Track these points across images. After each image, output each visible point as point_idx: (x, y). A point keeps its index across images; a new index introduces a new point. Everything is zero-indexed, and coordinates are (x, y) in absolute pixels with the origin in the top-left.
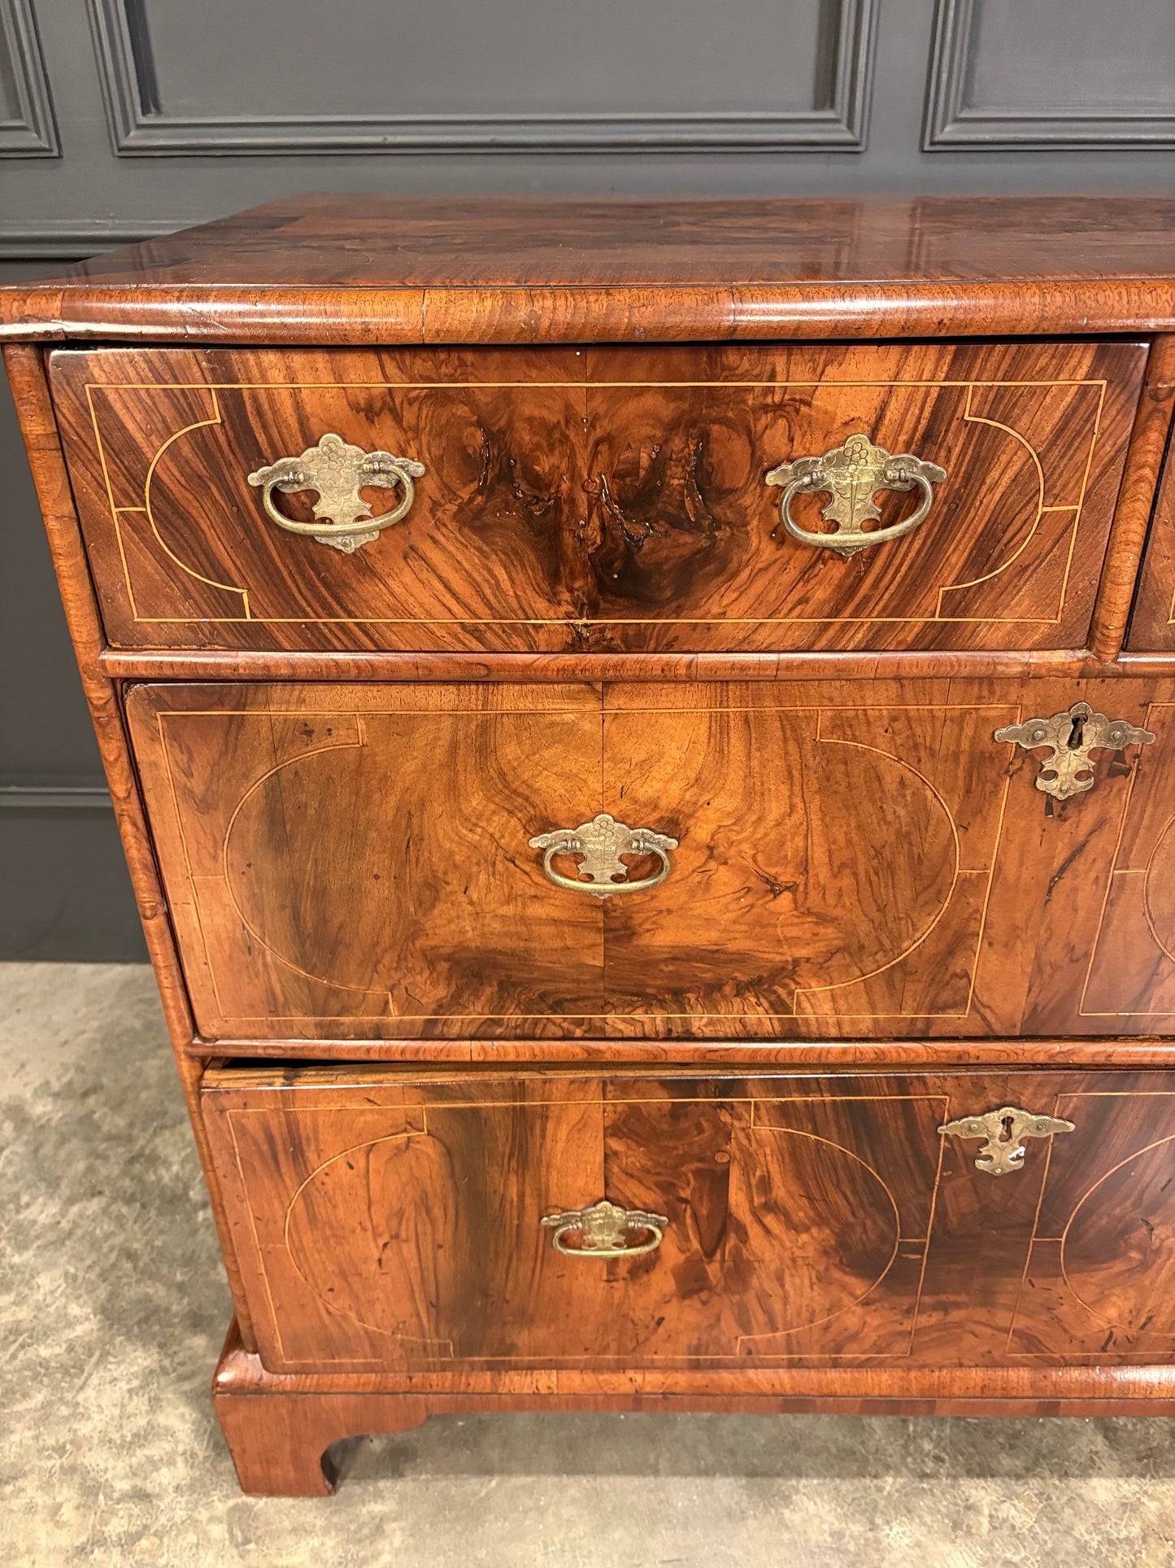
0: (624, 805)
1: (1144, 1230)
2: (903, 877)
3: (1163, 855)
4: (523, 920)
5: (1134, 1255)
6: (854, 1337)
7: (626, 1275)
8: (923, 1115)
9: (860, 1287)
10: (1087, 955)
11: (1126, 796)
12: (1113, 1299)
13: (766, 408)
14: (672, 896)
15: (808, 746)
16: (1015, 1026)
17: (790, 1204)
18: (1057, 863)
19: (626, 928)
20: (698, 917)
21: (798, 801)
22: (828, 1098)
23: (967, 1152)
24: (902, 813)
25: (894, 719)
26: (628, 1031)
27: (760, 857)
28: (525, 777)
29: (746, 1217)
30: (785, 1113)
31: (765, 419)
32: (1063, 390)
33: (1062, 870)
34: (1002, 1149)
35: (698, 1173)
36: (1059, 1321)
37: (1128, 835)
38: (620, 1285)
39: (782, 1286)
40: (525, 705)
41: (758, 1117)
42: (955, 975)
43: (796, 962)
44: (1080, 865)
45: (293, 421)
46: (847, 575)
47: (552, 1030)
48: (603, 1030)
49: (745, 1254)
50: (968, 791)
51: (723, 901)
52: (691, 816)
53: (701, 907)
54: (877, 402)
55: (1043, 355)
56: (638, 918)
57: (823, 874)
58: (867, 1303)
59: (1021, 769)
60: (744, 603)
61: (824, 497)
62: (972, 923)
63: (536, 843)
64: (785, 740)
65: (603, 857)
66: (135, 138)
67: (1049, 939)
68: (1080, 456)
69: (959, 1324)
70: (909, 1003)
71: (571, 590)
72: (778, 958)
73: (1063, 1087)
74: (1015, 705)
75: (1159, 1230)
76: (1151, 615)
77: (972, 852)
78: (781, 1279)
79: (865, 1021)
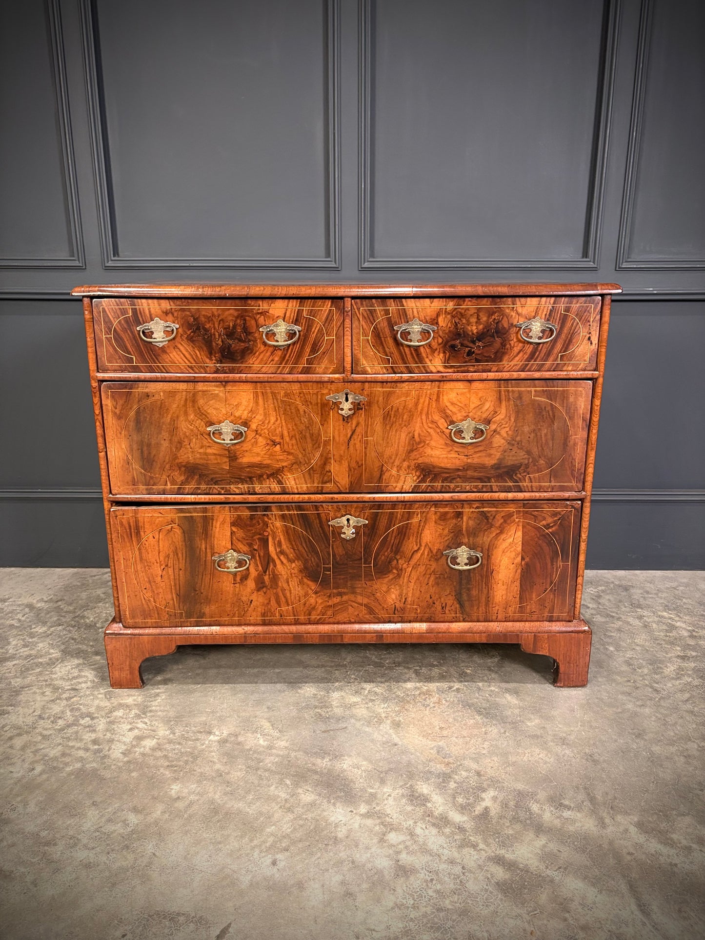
0: (232, 418)
1: (395, 561)
2: (309, 440)
3: (376, 434)
4: (206, 454)
5: (395, 571)
6: (314, 608)
7: (239, 581)
8: (324, 518)
9: (313, 586)
10: (362, 465)
11: (363, 416)
12: (392, 590)
13: (258, 313)
14: (246, 446)
15: (279, 401)
16: (346, 489)
17: (288, 551)
18: (349, 435)
19: (235, 456)
20: (255, 453)
21: (278, 417)
22: (296, 512)
23: (338, 531)
24: (306, 420)
25: (300, 393)
26: (237, 491)
27: (270, 434)
28: (205, 409)
29: (275, 557)
30: (283, 517)
31: (258, 316)
32: (326, 310)
33: (350, 438)
34: (348, 530)
35: (259, 539)
36: (378, 600)
37: (366, 428)
38: (237, 585)
39: (289, 585)
40: (205, 388)
41: (276, 519)
42: (327, 471)
43: (283, 467)
44: (355, 436)
45: (148, 315)
46: (282, 354)
47: (215, 491)
48: (230, 491)
49: (276, 572)
50: (322, 414)
51: (261, 447)
52: (250, 421)
53: (256, 450)
54: (284, 312)
55: (320, 302)
56: (238, 453)
57: (287, 439)
58: (316, 593)
59: (334, 408)
60: (258, 361)
61: (274, 334)
62: (329, 455)
63: (209, 429)
64: (273, 399)
65: (227, 433)
66: (110, 264)
67: (351, 460)
68: (332, 325)
69: (346, 602)
70: (316, 481)
71: (215, 357)
72: (278, 466)
73: (363, 509)
74: (330, 390)
75: (400, 561)
76: (357, 364)
77: (326, 432)
78: (288, 582)
79: (304, 487)
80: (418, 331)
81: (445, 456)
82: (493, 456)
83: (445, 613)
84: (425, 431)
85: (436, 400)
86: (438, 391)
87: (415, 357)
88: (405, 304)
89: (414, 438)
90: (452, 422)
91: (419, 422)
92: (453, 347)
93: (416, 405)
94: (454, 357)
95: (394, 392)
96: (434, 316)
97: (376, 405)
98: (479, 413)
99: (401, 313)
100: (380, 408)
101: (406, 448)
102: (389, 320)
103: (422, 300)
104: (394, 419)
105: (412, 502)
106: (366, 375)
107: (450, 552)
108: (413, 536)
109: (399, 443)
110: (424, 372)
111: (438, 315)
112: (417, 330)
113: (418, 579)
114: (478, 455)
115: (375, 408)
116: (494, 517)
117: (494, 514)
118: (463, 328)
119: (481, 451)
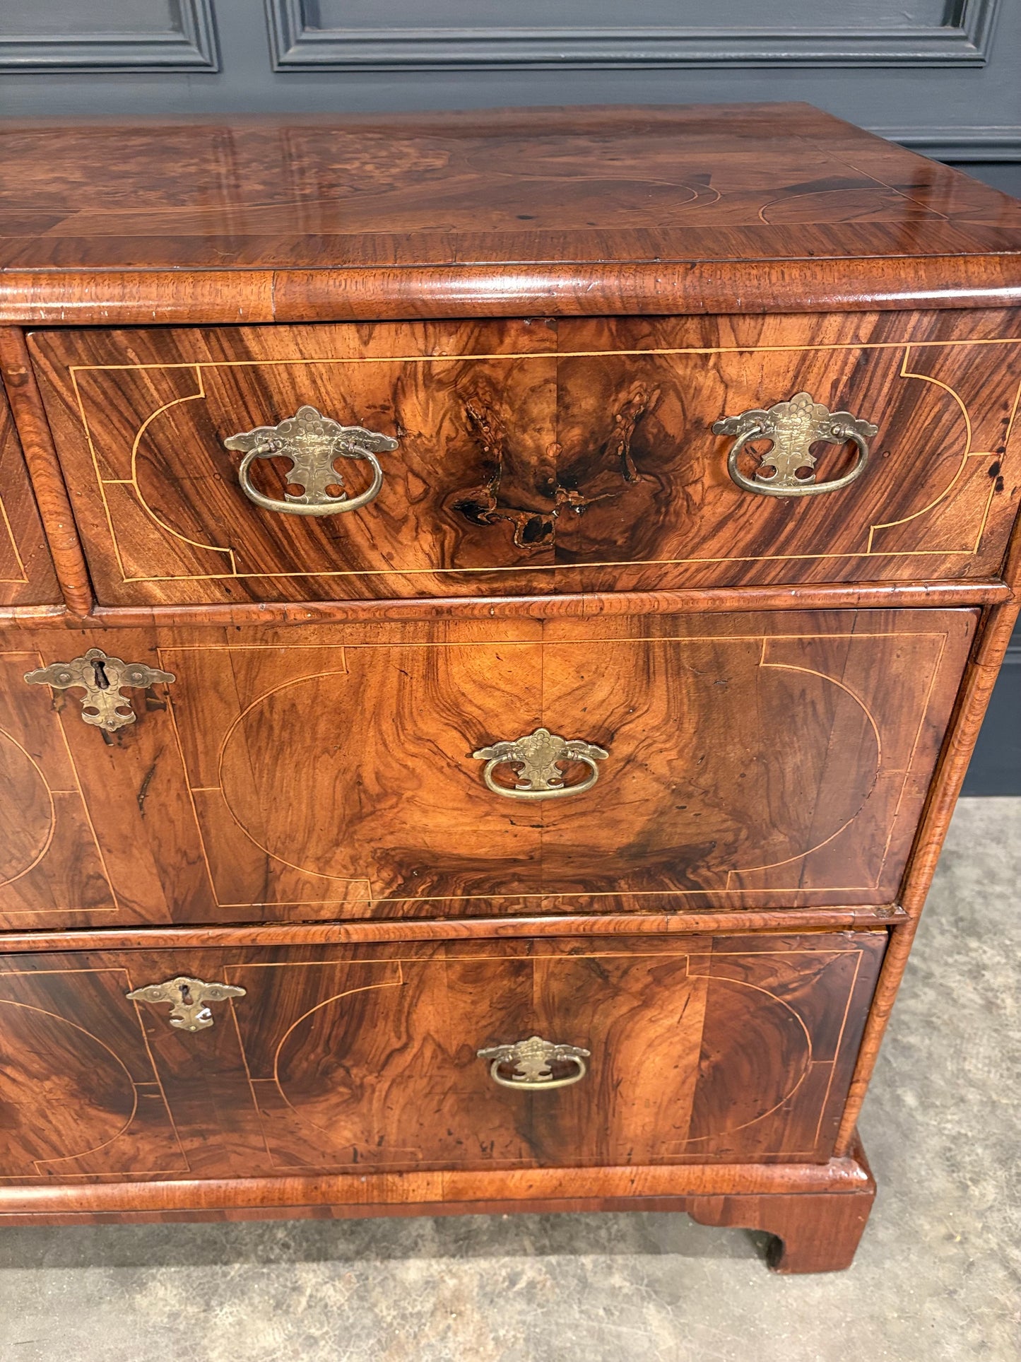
1: (341, 1071)
3: (230, 776)
5: (342, 1089)
6: (134, 1159)
8: (109, 985)
9: (118, 1121)
10: (200, 858)
11: (172, 725)
12: (343, 1123)
16: (165, 917)
17: (21, 1058)
18: (136, 784)
22: (19, 973)
23: (159, 1015)
33: (143, 789)
34: (188, 1011)
36: (305, 1141)
37: (190, 760)
39: (50, 1122)
42: (90, 877)
44: (158, 784)
50: (26, 725)
58: (131, 1133)
59: (64, 706)
62: (84, 834)
67: (160, 846)
69: (220, 1146)
70: (61, 900)
73: (225, 961)
74: (34, 651)
75: (354, 1071)
76: (106, 575)
77: (54, 775)
78: (45, 1117)
79: (29, 916)
80: (324, 455)
81: (468, 828)
82: (624, 826)
83: (491, 1157)
84: (394, 765)
85: (425, 677)
86: (430, 651)
87: (328, 548)
88: (253, 346)
89: (360, 784)
90: (485, 740)
91: (372, 740)
92: (469, 510)
93: (356, 693)
94: (470, 542)
95: (271, 655)
96: (383, 394)
97: (212, 693)
98: (577, 713)
99: (243, 385)
100: (228, 704)
101: (337, 813)
102: (198, 411)
103: (323, 333)
104: (286, 735)
105: (373, 947)
106: (146, 611)
107: (496, 1052)
108: (386, 1018)
109: (312, 799)
110: (367, 594)
111: (398, 390)
112: (318, 450)
113: (410, 1103)
114: (576, 823)
115: (210, 702)
116: (625, 972)
117: (625, 966)
118: (504, 440)
119: (583, 814)
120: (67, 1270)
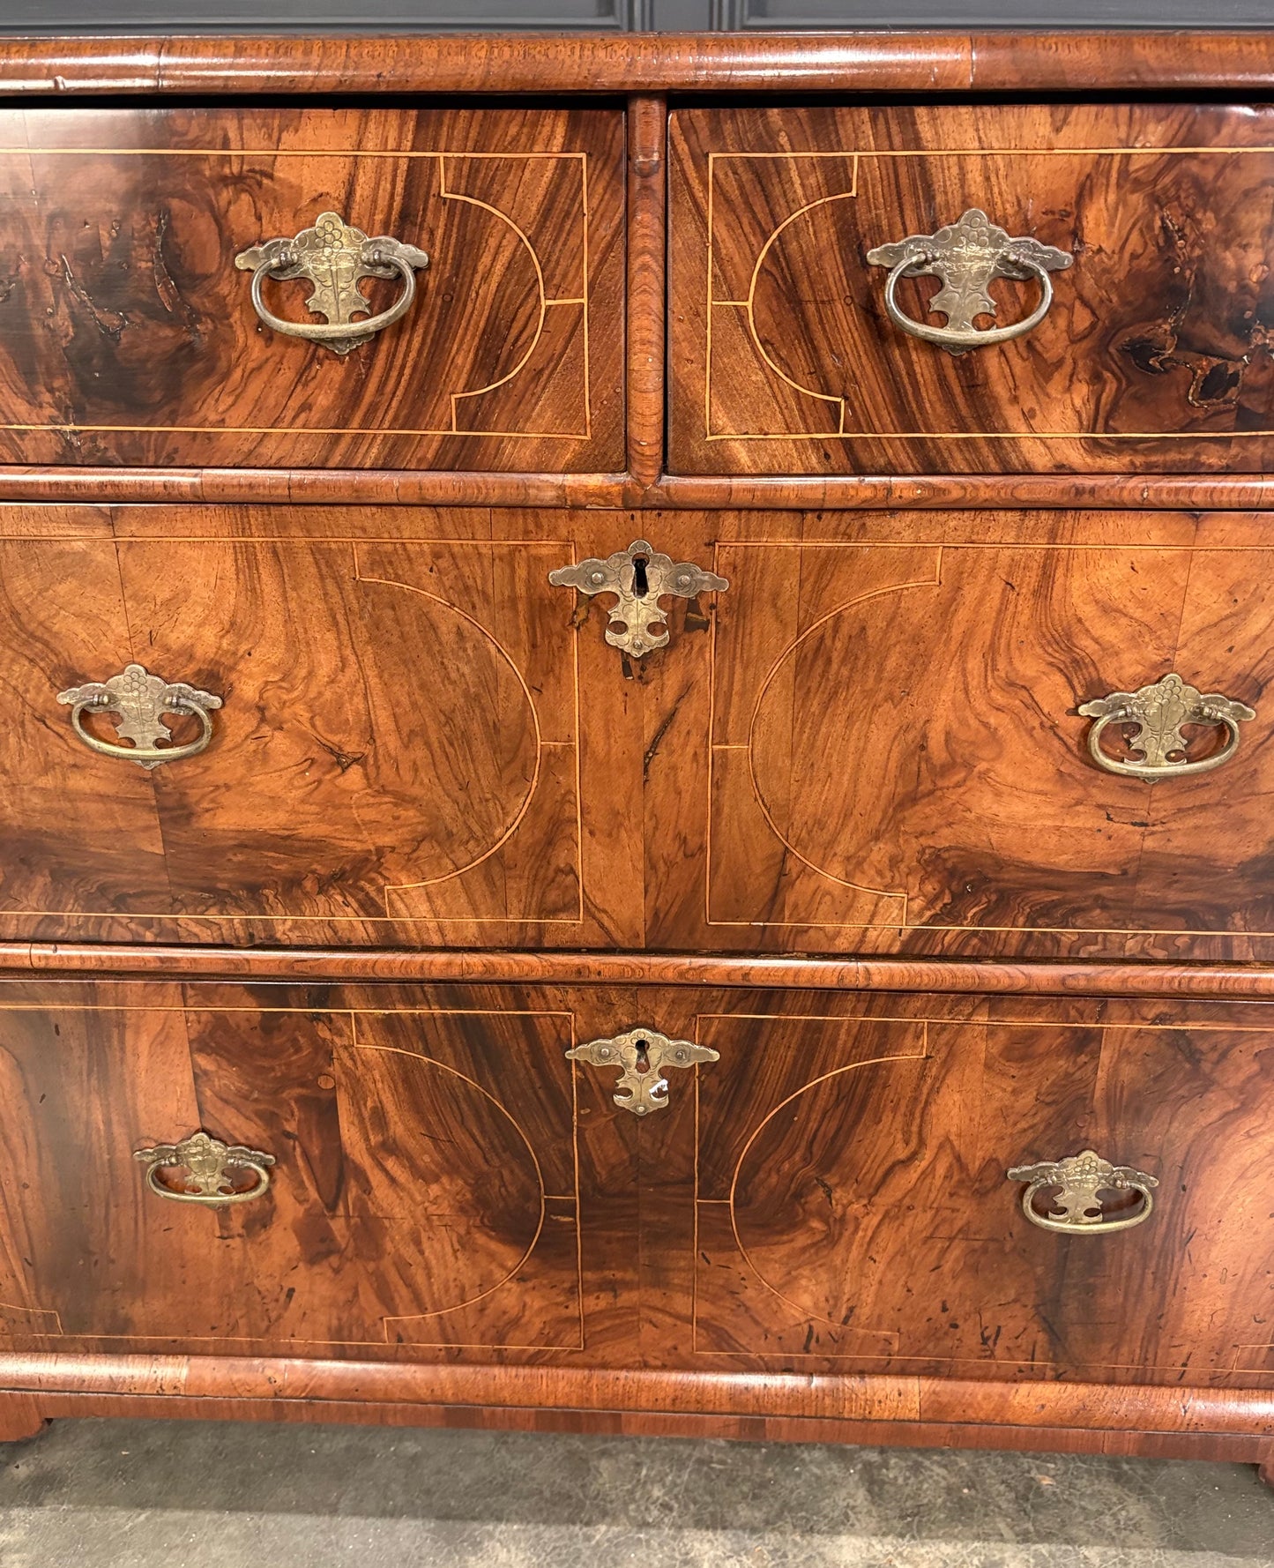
0: (155, 654)
1: (820, 1193)
2: (481, 749)
3: (764, 729)
4: (65, 794)
5: (816, 1224)
6: (515, 1323)
7: (241, 1231)
8: (547, 1037)
9: (510, 1257)
10: (702, 848)
11: (709, 654)
12: (804, 1282)
13: (225, 181)
14: (225, 766)
15: (348, 586)
16: (636, 936)
17: (411, 1145)
18: (649, 734)
19: (184, 807)
20: (260, 794)
21: (348, 652)
22: (438, 1012)
23: (602, 1083)
24: (466, 670)
25: (437, 556)
26: (206, 936)
27: (318, 722)
28: (42, 616)
29: (365, 1162)
30: (390, 1028)
31: (227, 194)
32: (542, 163)
33: (655, 743)
34: (641, 1081)
35: (300, 1100)
36: (747, 1309)
37: (720, 704)
38: (235, 1243)
39: (422, 1252)
40: (28, 530)
41: (361, 1032)
42: (559, 870)
43: (380, 851)
44: (674, 738)
46: (348, 377)
47: (121, 934)
48: (176, 934)
49: (372, 1209)
50: (534, 646)
51: (287, 775)
52: (232, 669)
53: (266, 782)
54: (343, 175)
55: (512, 122)
56: (194, 795)
57: (392, 743)
58: (521, 1279)
59: (586, 619)
60: (243, 410)
61: (305, 285)
62: (567, 807)
64: (322, 578)
65: (140, 717)
67: (656, 828)
68: (573, 242)
69: (633, 1310)
70: (514, 904)
71: (51, 391)
72: (358, 847)
73: (700, 1007)
74: (567, 542)
75: (838, 1194)
76: (687, 429)
77: (551, 719)
78: (417, 1242)
79: (469, 927)
80: (982, 273)
81: (1049, 823)
82: (1253, 828)
83: (992, 1356)
84: (973, 722)
85: (1035, 593)
86: (1049, 555)
87: (960, 400)
88: (926, 131)
89: (923, 748)
90: (1097, 690)
91: (950, 685)
92: (1140, 352)
93: (944, 614)
94: (1136, 398)
95: (848, 556)
96: (1065, 196)
97: (768, 609)
98: (1219, 653)
99: (904, 181)
100: (784, 624)
101: (887, 790)
102: (844, 216)
103: (1011, 114)
104: (845, 672)
105: (896, 995)
106: (725, 481)
107: (1033, 1173)
108: (895, 1110)
109: (858, 767)
110: (994, 467)
111: (1084, 192)
112: (976, 267)
113: (902, 1251)
114: (1191, 822)
115: (763, 622)
116: (1224, 1055)
117: (1225, 1044)
118: (1201, 259)
119: (1203, 807)
120: (370, 1520)
